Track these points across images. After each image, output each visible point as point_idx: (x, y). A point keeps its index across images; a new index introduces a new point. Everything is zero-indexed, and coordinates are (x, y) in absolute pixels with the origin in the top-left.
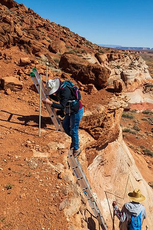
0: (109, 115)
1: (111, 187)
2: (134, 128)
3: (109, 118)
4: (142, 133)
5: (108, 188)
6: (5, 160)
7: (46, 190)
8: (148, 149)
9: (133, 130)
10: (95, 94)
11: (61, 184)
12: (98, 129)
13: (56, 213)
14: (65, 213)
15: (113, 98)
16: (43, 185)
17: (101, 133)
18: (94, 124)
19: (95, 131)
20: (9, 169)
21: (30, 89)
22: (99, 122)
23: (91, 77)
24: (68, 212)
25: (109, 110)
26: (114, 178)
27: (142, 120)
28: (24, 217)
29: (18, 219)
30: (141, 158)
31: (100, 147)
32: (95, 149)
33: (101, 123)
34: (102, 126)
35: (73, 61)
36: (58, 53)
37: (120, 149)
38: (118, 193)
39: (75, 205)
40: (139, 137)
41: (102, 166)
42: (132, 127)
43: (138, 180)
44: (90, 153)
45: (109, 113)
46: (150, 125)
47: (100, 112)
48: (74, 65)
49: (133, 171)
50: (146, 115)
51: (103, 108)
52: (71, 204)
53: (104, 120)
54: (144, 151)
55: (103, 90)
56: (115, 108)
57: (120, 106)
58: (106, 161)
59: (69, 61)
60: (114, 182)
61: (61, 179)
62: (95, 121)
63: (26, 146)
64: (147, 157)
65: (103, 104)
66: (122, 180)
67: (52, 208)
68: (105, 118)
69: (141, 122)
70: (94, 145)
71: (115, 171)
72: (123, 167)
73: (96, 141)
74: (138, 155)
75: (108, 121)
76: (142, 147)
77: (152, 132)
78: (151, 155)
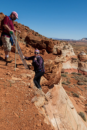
0: (55, 65)
2: (67, 82)
3: (55, 67)
4: (71, 84)
5: (55, 112)
8: (76, 93)
9: (67, 83)
12: (49, 74)
13: (29, 103)
14: (35, 104)
17: (51, 76)
18: (47, 71)
19: (47, 75)
22: (49, 69)
23: (44, 46)
24: (38, 104)
25: (55, 62)
27: (72, 77)
29: (5, 105)
30: (72, 98)
31: (50, 85)
33: (51, 70)
34: (51, 72)
35: (33, 39)
37: (61, 90)
38: (61, 115)
40: (70, 87)
41: (51, 99)
42: (66, 81)
43: (72, 108)
44: (44, 89)
46: (76, 80)
47: (50, 63)
48: (33, 41)
50: (73, 75)
51: (51, 61)
52: (39, 100)
53: (52, 68)
54: (73, 95)
55: (51, 54)
57: (61, 61)
58: (53, 96)
60: (58, 109)
61: (31, 88)
62: (48, 68)
63: (7, 74)
64: (75, 98)
67: (27, 101)
70: (47, 84)
71: (58, 102)
72: (63, 100)
73: (48, 81)
74: (70, 97)
75: (55, 69)
76: (72, 92)
77: (77, 84)
78: (77, 96)
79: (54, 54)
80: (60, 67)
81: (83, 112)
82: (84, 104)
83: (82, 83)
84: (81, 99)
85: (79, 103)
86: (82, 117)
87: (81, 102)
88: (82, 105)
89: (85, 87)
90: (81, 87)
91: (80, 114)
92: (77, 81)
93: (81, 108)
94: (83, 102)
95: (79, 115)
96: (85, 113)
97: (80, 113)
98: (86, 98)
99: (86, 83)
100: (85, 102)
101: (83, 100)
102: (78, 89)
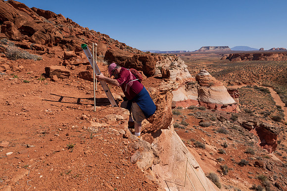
0: (162, 97)
1: (170, 176)
3: (162, 99)
4: (190, 127)
5: (167, 178)
6: (60, 129)
7: (113, 146)
8: (199, 141)
10: (144, 80)
11: (129, 142)
13: (128, 165)
14: (138, 165)
15: (162, 83)
16: (108, 143)
17: (156, 116)
20: (67, 135)
21: (78, 77)
23: (139, 66)
24: (142, 164)
25: (161, 91)
26: (172, 167)
27: (189, 115)
28: (93, 169)
29: (87, 171)
30: (193, 150)
31: (155, 131)
32: (150, 134)
35: (118, 54)
36: (101, 55)
37: (173, 137)
38: (178, 181)
39: (147, 157)
40: (188, 131)
43: (195, 167)
44: (146, 138)
45: (162, 94)
46: (197, 119)
47: (153, 93)
48: (120, 58)
49: (190, 158)
50: (191, 110)
51: (155, 90)
52: (143, 157)
53: (157, 102)
54: (195, 144)
55: (152, 78)
56: (166, 89)
57: (171, 87)
58: (162, 150)
59: (115, 55)
60: (173, 171)
61: (127, 138)
63: (82, 118)
64: (199, 149)
65: (155, 87)
66: (180, 168)
67: (124, 161)
68: (158, 100)
69: (188, 117)
70: (149, 129)
71: (171, 159)
72: (179, 155)
73: (151, 124)
74: (190, 149)
75: (161, 103)
76: (192, 140)
77: (200, 125)
78: (202, 147)
79: (157, 78)
80: (169, 99)
81: (214, 172)
82: (215, 159)
83: (207, 123)
84: (208, 151)
85: (205, 158)
86: (213, 182)
87: (209, 156)
88: (211, 161)
89: (213, 130)
90: (206, 130)
91: (210, 177)
92: (199, 120)
93: (211, 165)
94: (212, 156)
95: (208, 179)
96: (218, 174)
97: (210, 174)
98: (216, 148)
99: (214, 122)
100: (216, 154)
101: (212, 152)
102: (201, 134)
